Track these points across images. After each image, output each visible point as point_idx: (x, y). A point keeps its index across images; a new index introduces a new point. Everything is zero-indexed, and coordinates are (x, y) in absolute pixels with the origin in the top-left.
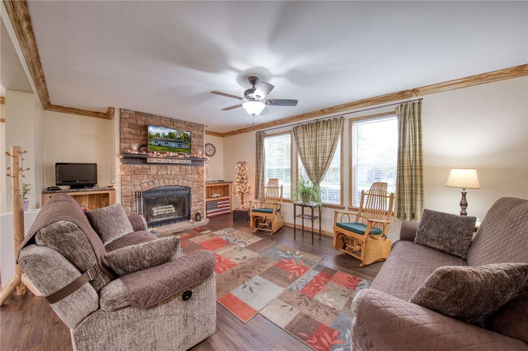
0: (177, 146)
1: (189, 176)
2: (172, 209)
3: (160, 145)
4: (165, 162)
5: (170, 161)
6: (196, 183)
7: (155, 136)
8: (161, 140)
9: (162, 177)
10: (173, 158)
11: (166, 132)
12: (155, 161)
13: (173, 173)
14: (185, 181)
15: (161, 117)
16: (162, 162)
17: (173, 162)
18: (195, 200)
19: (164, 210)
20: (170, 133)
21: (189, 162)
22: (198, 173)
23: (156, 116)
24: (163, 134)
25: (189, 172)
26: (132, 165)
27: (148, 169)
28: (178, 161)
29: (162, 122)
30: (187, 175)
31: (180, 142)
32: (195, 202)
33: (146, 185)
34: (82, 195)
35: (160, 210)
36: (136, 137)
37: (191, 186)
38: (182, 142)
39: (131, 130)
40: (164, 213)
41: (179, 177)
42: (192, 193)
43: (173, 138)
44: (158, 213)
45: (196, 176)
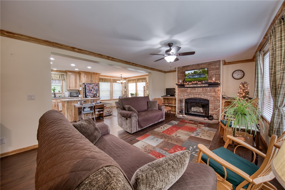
0: (198, 77)
1: (208, 93)
2: (201, 110)
3: (190, 78)
4: (193, 86)
5: (195, 86)
6: (213, 98)
7: (188, 74)
8: (190, 76)
9: (193, 93)
10: (196, 84)
11: (193, 72)
12: (188, 86)
13: (198, 92)
14: (205, 96)
15: (193, 65)
16: (191, 86)
17: (197, 86)
18: (211, 108)
19: (197, 109)
20: (194, 72)
21: (207, 85)
22: (215, 91)
23: (191, 65)
24: (191, 73)
25: (208, 91)
26: (181, 88)
27: (187, 90)
28: (199, 86)
29: (193, 67)
30: (207, 93)
31: (200, 74)
32: (212, 109)
33: (186, 96)
34: (173, 99)
35: (194, 109)
36: (182, 77)
37: (209, 99)
38: (201, 74)
39: (181, 74)
40: (196, 111)
41: (202, 94)
42: (210, 103)
43: (196, 73)
44: (193, 110)
45: (213, 94)
